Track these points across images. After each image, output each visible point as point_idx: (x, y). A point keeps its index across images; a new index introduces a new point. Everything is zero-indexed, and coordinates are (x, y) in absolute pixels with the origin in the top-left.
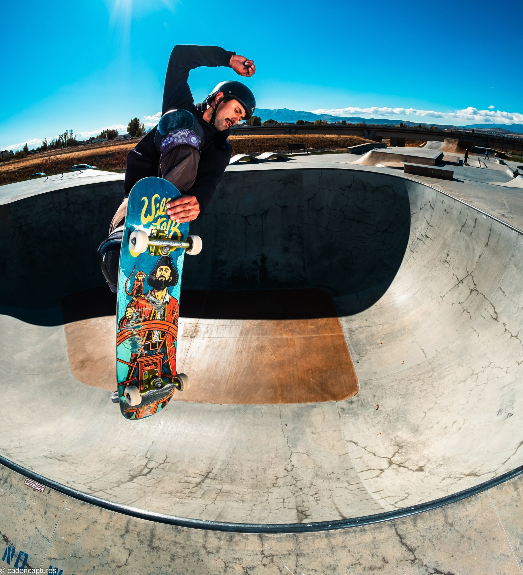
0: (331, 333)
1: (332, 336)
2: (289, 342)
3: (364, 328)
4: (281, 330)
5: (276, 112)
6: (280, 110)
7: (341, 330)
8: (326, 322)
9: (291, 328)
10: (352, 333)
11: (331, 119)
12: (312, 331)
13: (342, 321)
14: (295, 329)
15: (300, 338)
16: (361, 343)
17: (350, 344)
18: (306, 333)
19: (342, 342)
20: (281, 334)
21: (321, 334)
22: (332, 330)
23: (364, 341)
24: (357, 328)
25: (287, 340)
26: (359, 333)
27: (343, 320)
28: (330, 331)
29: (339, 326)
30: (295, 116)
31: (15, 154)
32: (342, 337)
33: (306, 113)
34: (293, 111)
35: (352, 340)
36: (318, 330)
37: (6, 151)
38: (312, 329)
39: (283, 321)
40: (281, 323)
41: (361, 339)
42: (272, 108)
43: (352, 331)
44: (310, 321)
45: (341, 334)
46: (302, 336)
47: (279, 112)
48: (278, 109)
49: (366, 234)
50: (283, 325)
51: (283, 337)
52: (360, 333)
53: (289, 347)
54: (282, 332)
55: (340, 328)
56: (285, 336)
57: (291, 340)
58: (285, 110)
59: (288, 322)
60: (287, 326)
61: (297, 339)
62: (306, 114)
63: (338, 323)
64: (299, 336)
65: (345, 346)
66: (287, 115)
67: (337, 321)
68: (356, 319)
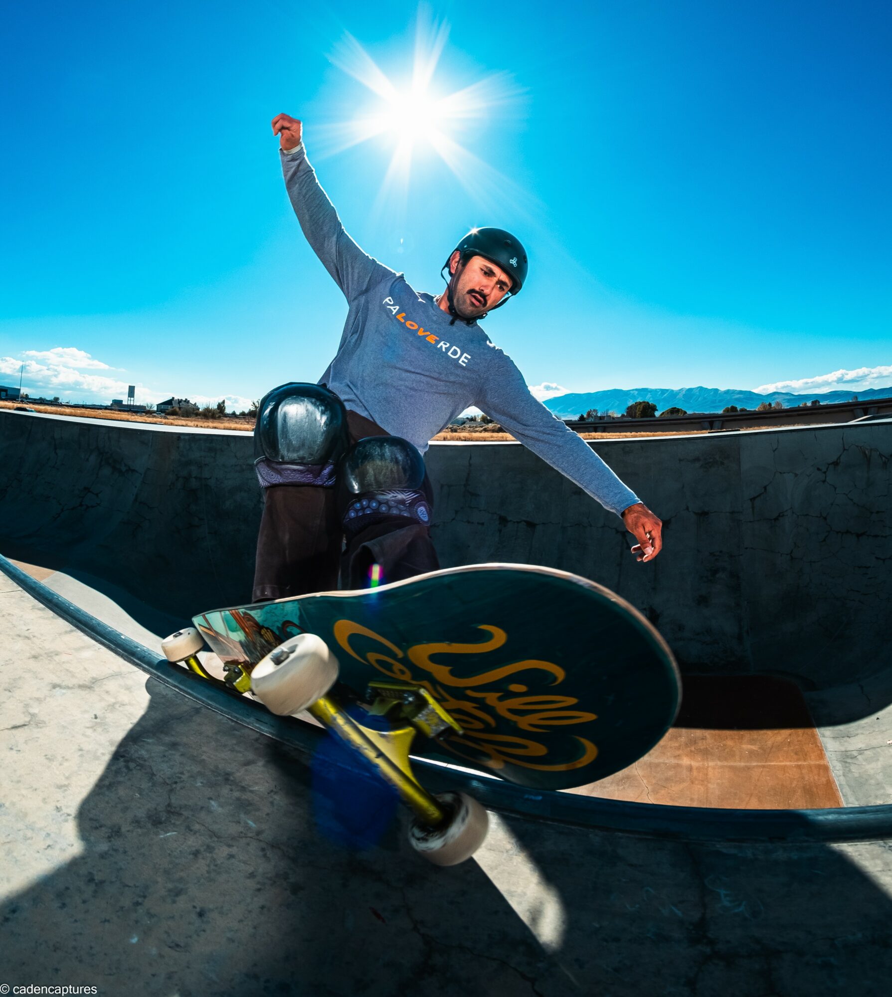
0: (798, 760)
1: (799, 767)
2: (695, 773)
3: (878, 750)
4: (678, 748)
5: (684, 395)
6: (690, 390)
7: (821, 756)
8: (787, 738)
9: (702, 748)
10: (849, 760)
11: (789, 401)
12: (752, 754)
13: (824, 736)
14: (712, 749)
15: (722, 767)
16: (873, 782)
17: (844, 783)
18: (737, 758)
19: (824, 780)
20: (678, 757)
21: (773, 761)
22: (801, 754)
23: (880, 777)
24: (861, 751)
25: (690, 769)
26: (866, 760)
27: (826, 736)
28: (795, 757)
29: (817, 746)
30: (720, 401)
31: (200, 410)
32: (826, 769)
33: (741, 392)
34: (717, 390)
35: (850, 775)
36: (765, 753)
37: (187, 401)
38: (751, 752)
39: (684, 731)
40: (680, 736)
41: (872, 772)
42: (675, 387)
43: (847, 757)
44: (747, 734)
45: (821, 762)
46: (726, 764)
47: (689, 393)
48: (688, 388)
49: (877, 558)
50: (683, 739)
51: (680, 762)
52: (868, 760)
53: (692, 782)
54: (678, 753)
55: (820, 752)
56: (686, 761)
57: (698, 769)
58: (701, 388)
59: (698, 733)
60: (693, 742)
61: (714, 768)
62: (742, 396)
63: (814, 739)
64: (719, 763)
65: (832, 788)
66: (705, 398)
67: (814, 736)
68: (860, 731)
